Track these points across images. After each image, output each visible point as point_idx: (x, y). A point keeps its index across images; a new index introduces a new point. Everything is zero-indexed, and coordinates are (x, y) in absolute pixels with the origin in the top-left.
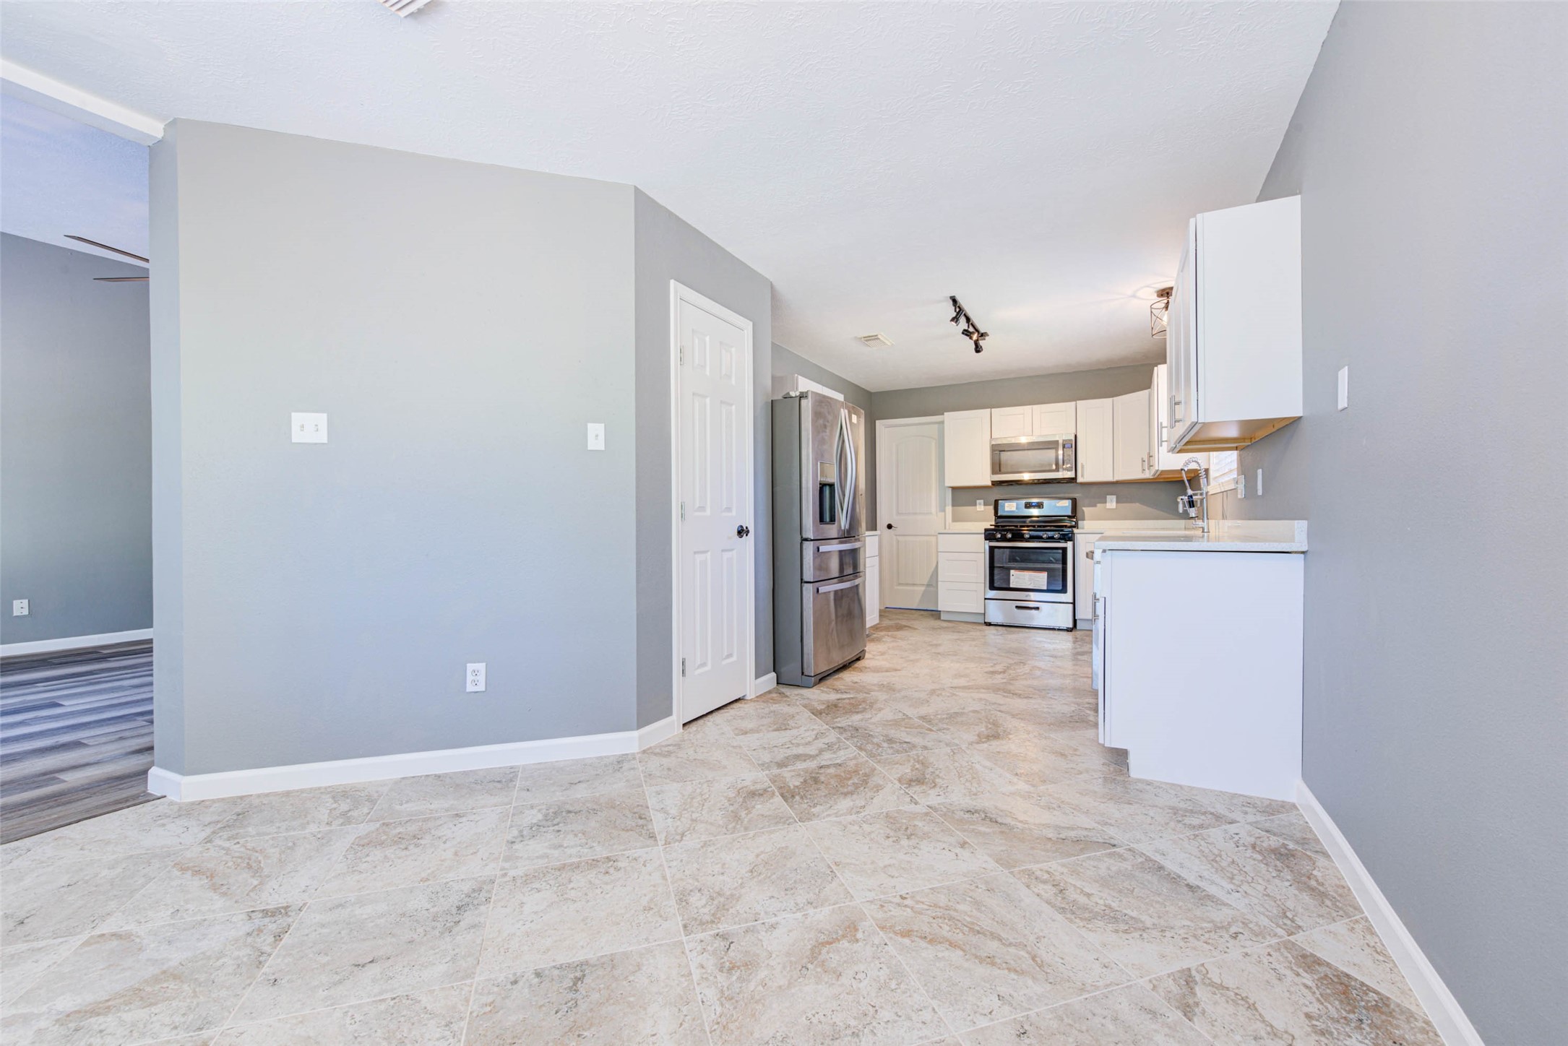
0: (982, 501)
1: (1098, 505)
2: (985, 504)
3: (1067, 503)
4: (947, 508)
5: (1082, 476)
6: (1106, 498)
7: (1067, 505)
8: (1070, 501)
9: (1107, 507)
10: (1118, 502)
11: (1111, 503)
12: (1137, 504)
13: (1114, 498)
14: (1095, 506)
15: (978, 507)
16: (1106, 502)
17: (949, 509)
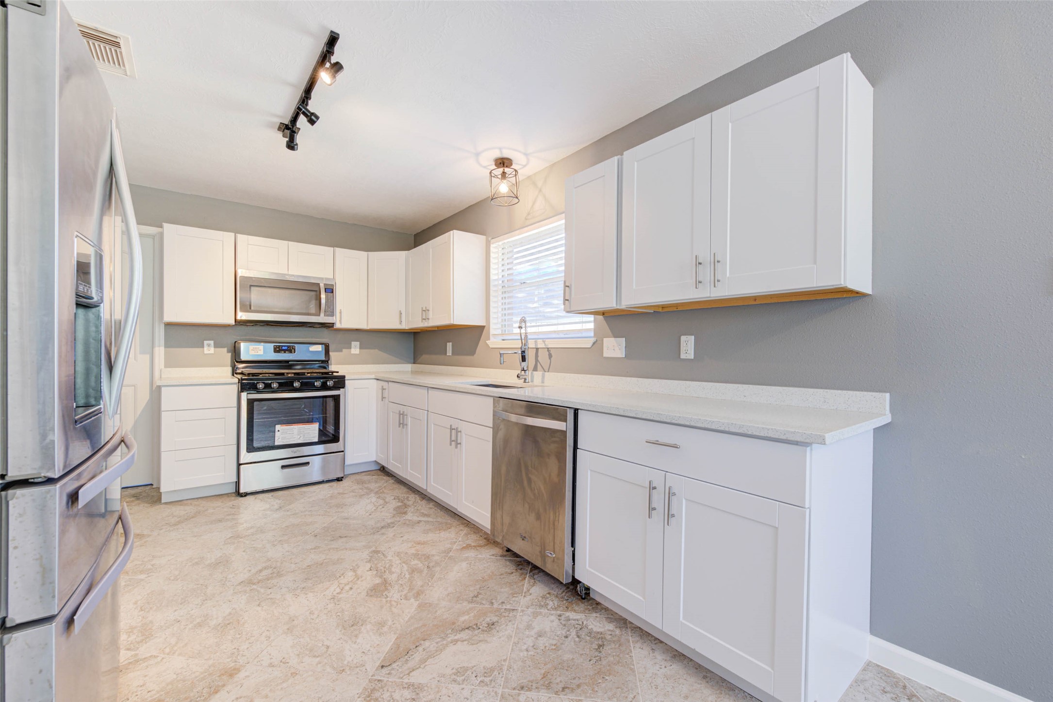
0: (212, 342)
1: (344, 350)
2: (216, 346)
3: (319, 348)
4: (157, 349)
5: (341, 323)
6: (351, 343)
7: (320, 349)
8: (324, 346)
9: (352, 353)
10: (361, 348)
11: (355, 348)
12: (376, 350)
13: (358, 343)
14: (342, 351)
15: (206, 348)
16: (351, 348)
17: (160, 352)
